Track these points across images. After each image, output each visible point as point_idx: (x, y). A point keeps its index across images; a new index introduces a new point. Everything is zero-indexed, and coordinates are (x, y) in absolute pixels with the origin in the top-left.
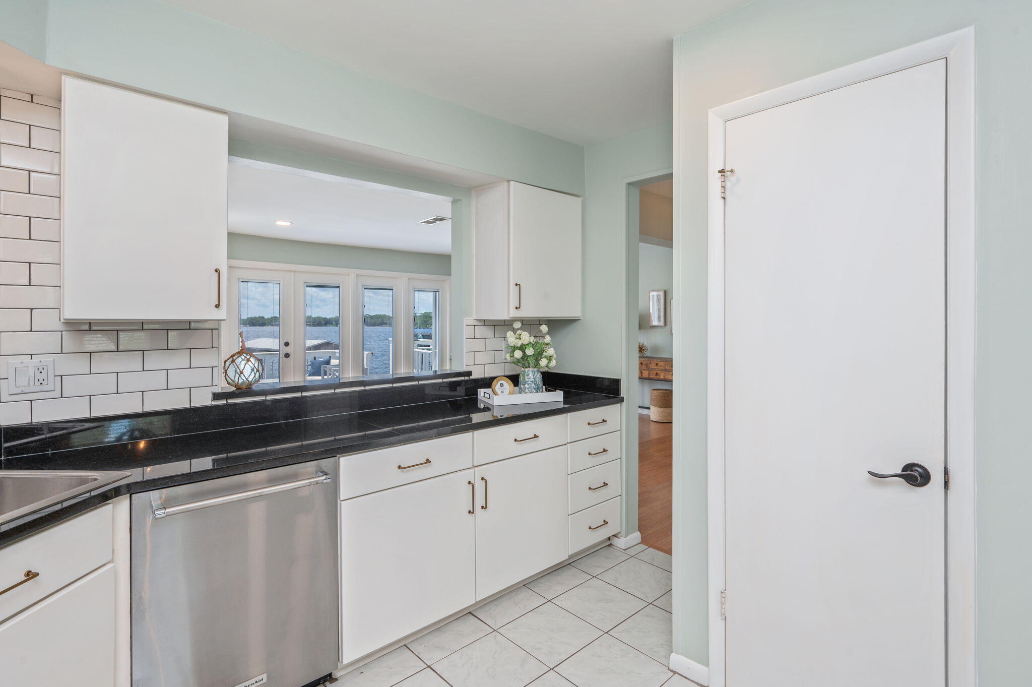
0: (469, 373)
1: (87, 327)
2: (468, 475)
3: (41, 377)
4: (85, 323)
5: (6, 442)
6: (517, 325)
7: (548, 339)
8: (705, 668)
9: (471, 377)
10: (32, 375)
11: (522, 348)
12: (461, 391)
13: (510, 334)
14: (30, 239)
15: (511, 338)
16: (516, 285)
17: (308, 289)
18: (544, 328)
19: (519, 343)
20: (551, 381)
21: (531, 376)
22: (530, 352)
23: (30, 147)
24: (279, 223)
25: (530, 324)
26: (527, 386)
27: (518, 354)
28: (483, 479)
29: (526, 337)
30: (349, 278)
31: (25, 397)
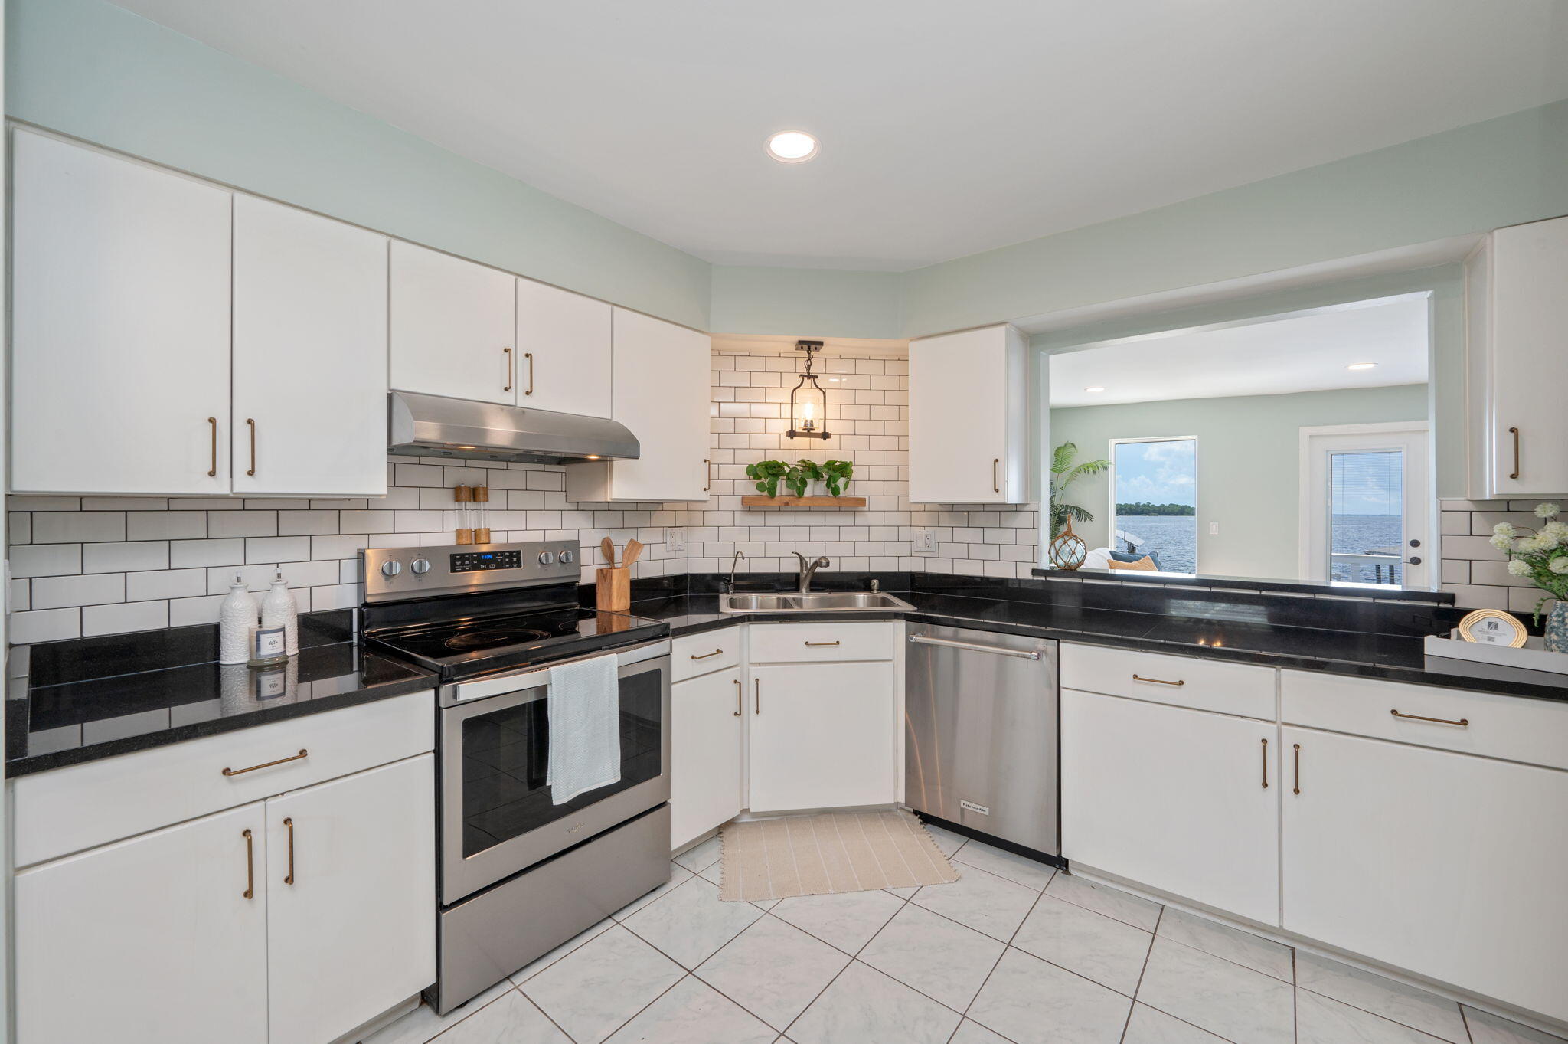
10: (924, 540)
31: (922, 554)
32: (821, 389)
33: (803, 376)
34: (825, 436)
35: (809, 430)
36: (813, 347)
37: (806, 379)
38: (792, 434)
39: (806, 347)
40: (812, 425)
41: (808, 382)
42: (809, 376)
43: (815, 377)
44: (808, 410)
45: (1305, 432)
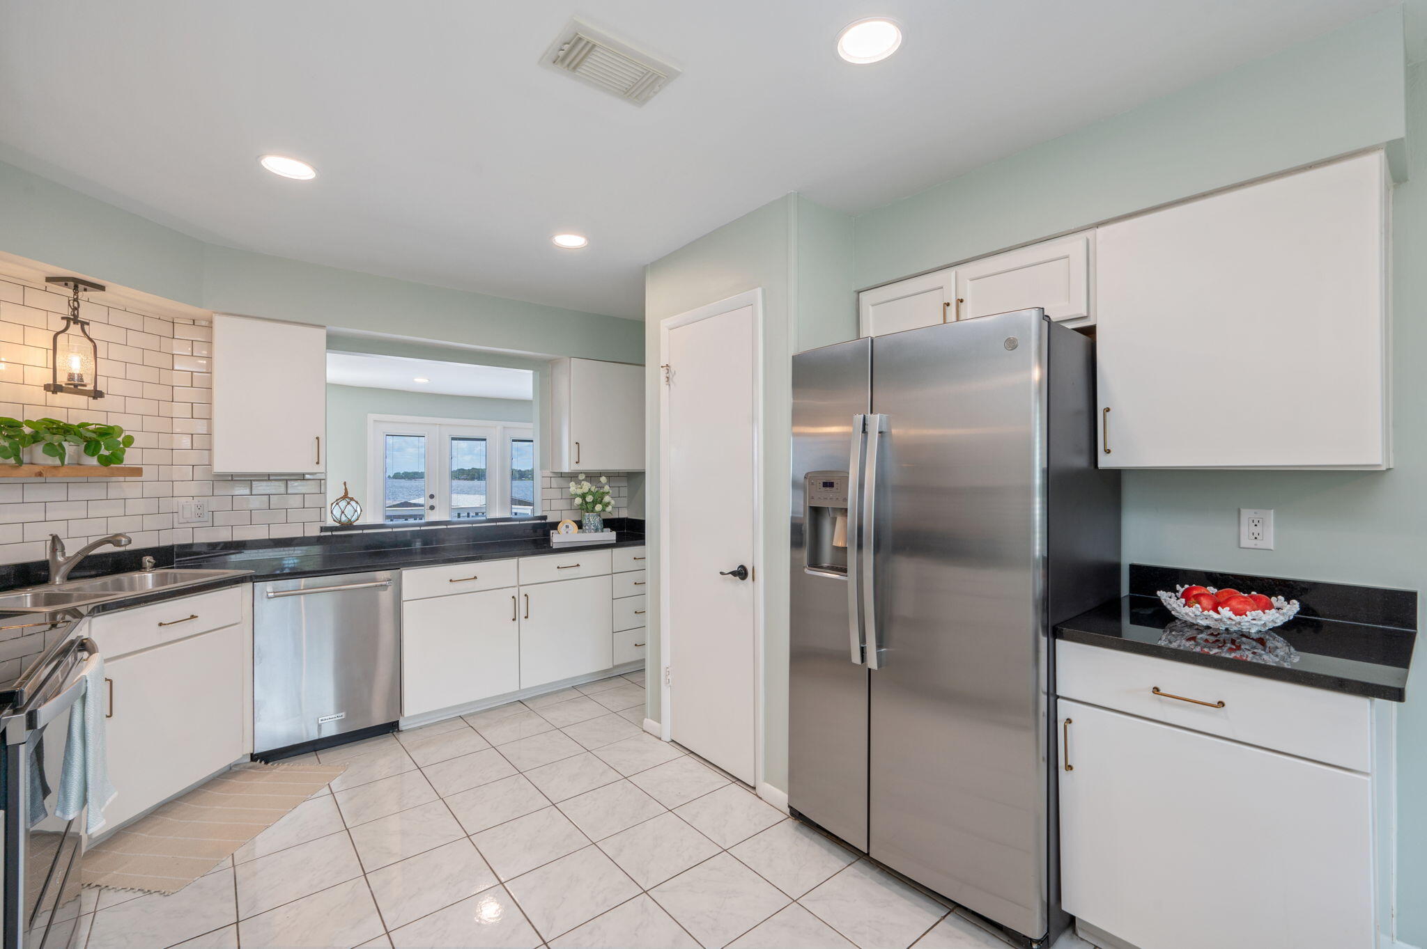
0: (545, 518)
1: (230, 478)
2: (514, 592)
3: (199, 512)
4: (228, 475)
5: (177, 558)
6: (582, 477)
7: (607, 488)
8: (659, 724)
9: (547, 521)
10: (193, 510)
11: (583, 496)
12: (540, 532)
13: (572, 484)
14: (192, 418)
15: (573, 488)
16: (577, 443)
17: (454, 442)
18: (603, 479)
19: (580, 492)
20: (609, 523)
21: (592, 520)
22: (589, 499)
23: (192, 355)
24: (416, 380)
25: (592, 476)
26: (587, 527)
27: (578, 501)
28: (526, 595)
29: (586, 486)
30: (495, 430)
31: (189, 525)
32: (91, 340)
33: (68, 319)
34: (97, 394)
35: (76, 386)
36: (81, 287)
37: (72, 323)
38: (55, 388)
39: (71, 284)
40: (82, 380)
41: (75, 329)
42: (76, 322)
43: (83, 324)
44: (75, 362)
45: (372, 417)
